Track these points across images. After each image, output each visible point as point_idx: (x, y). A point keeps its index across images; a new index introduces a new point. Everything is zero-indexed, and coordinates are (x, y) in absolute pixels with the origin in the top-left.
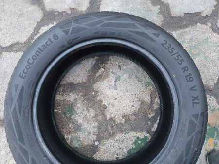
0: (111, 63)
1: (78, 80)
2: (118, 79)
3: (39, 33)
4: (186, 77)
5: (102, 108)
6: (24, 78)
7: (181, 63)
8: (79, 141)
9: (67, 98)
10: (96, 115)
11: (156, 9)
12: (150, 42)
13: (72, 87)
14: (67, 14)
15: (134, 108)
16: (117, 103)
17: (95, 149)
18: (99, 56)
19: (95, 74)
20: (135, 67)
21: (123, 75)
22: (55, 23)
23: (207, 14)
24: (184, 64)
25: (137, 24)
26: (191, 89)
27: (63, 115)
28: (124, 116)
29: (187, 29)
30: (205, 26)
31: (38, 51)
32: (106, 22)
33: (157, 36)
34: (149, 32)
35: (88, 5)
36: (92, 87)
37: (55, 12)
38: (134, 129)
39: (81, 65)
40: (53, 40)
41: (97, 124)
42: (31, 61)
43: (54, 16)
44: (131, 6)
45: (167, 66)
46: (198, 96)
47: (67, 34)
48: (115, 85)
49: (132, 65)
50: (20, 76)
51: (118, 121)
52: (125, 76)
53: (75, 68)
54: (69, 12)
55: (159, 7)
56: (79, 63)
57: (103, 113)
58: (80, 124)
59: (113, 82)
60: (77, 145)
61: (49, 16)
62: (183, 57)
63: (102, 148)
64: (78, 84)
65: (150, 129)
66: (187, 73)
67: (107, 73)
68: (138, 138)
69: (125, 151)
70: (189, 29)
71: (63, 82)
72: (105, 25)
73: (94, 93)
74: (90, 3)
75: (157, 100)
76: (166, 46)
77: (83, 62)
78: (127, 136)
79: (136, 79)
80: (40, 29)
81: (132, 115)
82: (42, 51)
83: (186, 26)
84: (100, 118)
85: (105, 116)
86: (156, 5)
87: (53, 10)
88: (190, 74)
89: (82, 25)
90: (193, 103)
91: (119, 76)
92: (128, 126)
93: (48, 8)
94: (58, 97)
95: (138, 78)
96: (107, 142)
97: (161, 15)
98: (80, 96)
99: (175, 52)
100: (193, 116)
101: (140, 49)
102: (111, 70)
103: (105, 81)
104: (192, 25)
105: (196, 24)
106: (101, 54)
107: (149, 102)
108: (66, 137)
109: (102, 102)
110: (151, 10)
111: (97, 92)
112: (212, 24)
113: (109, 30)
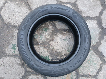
0: (69, 35)
1: (58, 26)
2: (65, 40)
3: (67, 4)
4: (79, 60)
5: (52, 39)
6: (51, 8)
7: (82, 56)
8: (37, 37)
9: (49, 26)
10: (48, 39)
11: (97, 40)
12: (84, 42)
13: (54, 25)
14: (79, 10)
15: (58, 50)
16: (56, 44)
17: (37, 44)
18: (70, 29)
19: (63, 31)
20: (72, 44)
21: (67, 41)
22: (73, 8)
23: (105, 60)
24: (82, 57)
25: (88, 35)
26: (75, 63)
27: (43, 28)
28: (53, 48)
29: (96, 55)
30: (100, 61)
31: (62, 8)
32: (83, 25)
33: (87, 44)
34: (87, 40)
35: (86, 16)
36: (58, 32)
37: (77, 6)
38: (51, 54)
39: (63, 25)
40: (68, 11)
41: (46, 40)
42: (57, 8)
43: (76, 6)
44: (94, 31)
45: (79, 52)
46: (74, 67)
47: (72, 14)
48: (62, 40)
49: (73, 42)
50: (51, 7)
51: (50, 47)
52: (67, 42)
53: (61, 23)
54: (80, 11)
55: (99, 41)
56: (64, 24)
57: (50, 41)
58: (43, 35)
59: (63, 39)
60: (35, 37)
61: (74, 5)
62: (85, 56)
63: (39, 46)
64: (56, 27)
65: (54, 60)
66: (80, 59)
67: (65, 35)
68: (48, 57)
69: (42, 55)
70: (96, 56)
71: (54, 22)
72: (82, 25)
73: (56, 34)
74: (87, 16)
75: (65, 57)
76: (86, 48)
77: (65, 25)
78: (47, 53)
79: (68, 46)
80: (68, 4)
81: (55, 51)
82: (62, 9)
83: (97, 54)
84: (48, 40)
85: (50, 42)
86: (98, 40)
87: (77, 5)
88: (80, 61)
89: (78, 18)
90: (71, 66)
91: (66, 40)
92: (50, 51)
93: (77, 3)
94: (48, 23)
95: (69, 47)
96: (42, 47)
97: (96, 43)
98: (52, 30)
99: (85, 52)
100: (67, 68)
101: (80, 41)
102: (67, 36)
103: (62, 36)
104: (98, 56)
105: (99, 57)
106: (71, 29)
107: (63, 54)
108: (36, 32)
109: (54, 38)
110: (96, 39)
111: (57, 35)
112: (103, 63)
113: (81, 27)
